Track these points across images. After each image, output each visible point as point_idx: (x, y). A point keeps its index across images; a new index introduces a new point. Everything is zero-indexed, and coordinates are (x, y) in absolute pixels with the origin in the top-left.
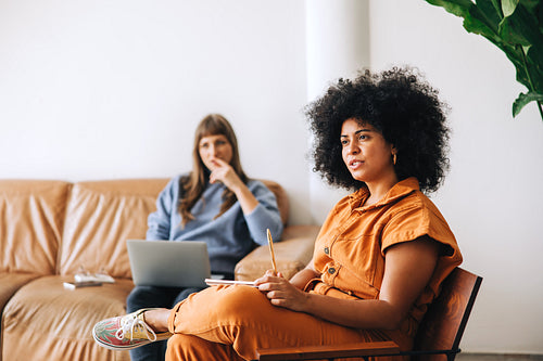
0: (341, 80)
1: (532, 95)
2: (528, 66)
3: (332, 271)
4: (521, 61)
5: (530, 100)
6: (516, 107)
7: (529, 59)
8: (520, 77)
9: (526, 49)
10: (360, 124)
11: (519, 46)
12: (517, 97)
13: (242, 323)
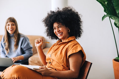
0: (51, 11)
1: (107, 15)
2: (107, 7)
3: (50, 63)
4: (105, 6)
5: (107, 16)
6: (103, 18)
7: (107, 6)
8: (105, 11)
9: (106, 3)
10: (58, 24)
11: (104, 2)
12: (104, 16)
13: (18, 76)
